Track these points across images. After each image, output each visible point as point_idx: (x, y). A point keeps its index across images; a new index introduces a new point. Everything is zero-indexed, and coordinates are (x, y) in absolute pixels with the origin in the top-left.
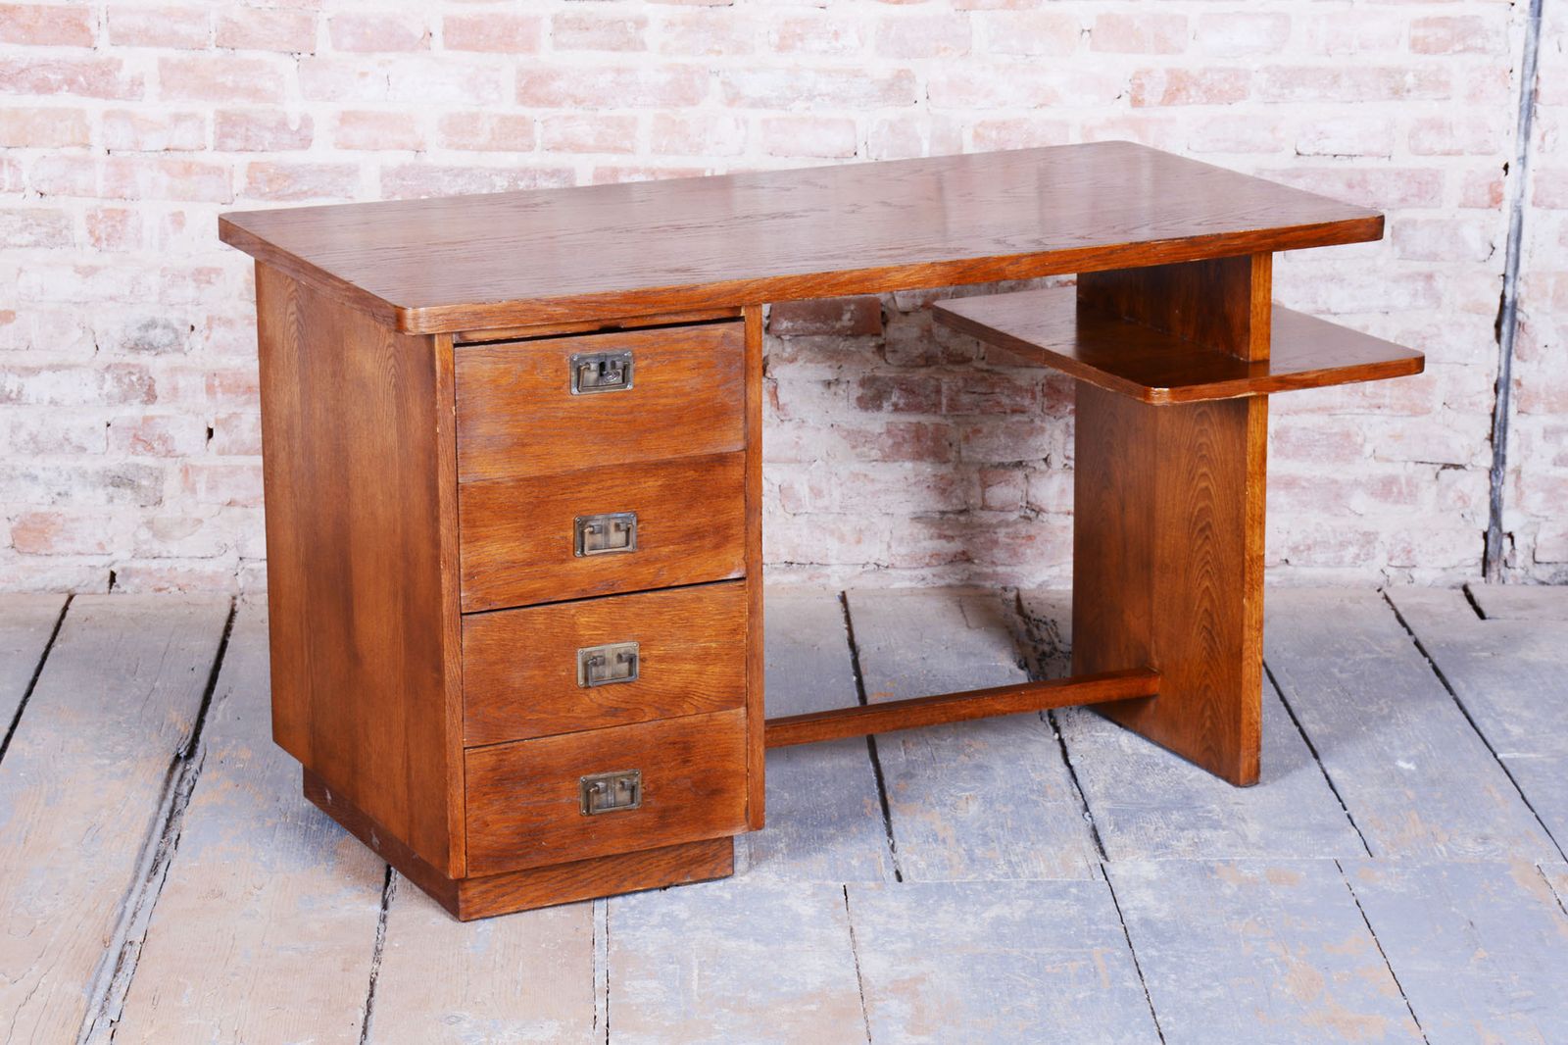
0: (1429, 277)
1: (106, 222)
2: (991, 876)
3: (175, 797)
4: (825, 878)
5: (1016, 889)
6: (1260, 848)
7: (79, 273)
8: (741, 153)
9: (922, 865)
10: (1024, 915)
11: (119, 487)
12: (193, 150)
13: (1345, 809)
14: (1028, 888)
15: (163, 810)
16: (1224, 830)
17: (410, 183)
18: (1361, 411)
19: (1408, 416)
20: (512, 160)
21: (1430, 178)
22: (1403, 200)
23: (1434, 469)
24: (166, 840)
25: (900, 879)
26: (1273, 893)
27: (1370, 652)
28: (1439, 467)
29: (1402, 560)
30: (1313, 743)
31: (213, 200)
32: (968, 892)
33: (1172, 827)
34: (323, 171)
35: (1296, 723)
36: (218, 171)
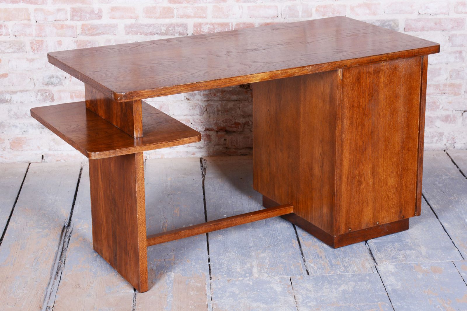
0: (461, 52)
1: (36, 44)
2: (339, 272)
3: (64, 243)
4: (283, 275)
5: (348, 278)
6: (427, 258)
7: (28, 61)
8: (241, 17)
9: (315, 268)
10: (353, 289)
11: (43, 128)
12: (63, 21)
13: (451, 240)
14: (352, 277)
15: (60, 249)
16: (414, 250)
17: (134, 29)
18: (439, 95)
19: (453, 96)
20: (167, 21)
21: (461, 21)
22: (452, 28)
23: (461, 112)
24: (61, 261)
25: (308, 274)
26: (434, 277)
27: (447, 175)
28: (463, 112)
29: (451, 141)
30: (436, 213)
31: (71, 36)
32: (332, 279)
33: (396, 249)
34: (106, 26)
35: (428, 204)
36: (72, 27)
